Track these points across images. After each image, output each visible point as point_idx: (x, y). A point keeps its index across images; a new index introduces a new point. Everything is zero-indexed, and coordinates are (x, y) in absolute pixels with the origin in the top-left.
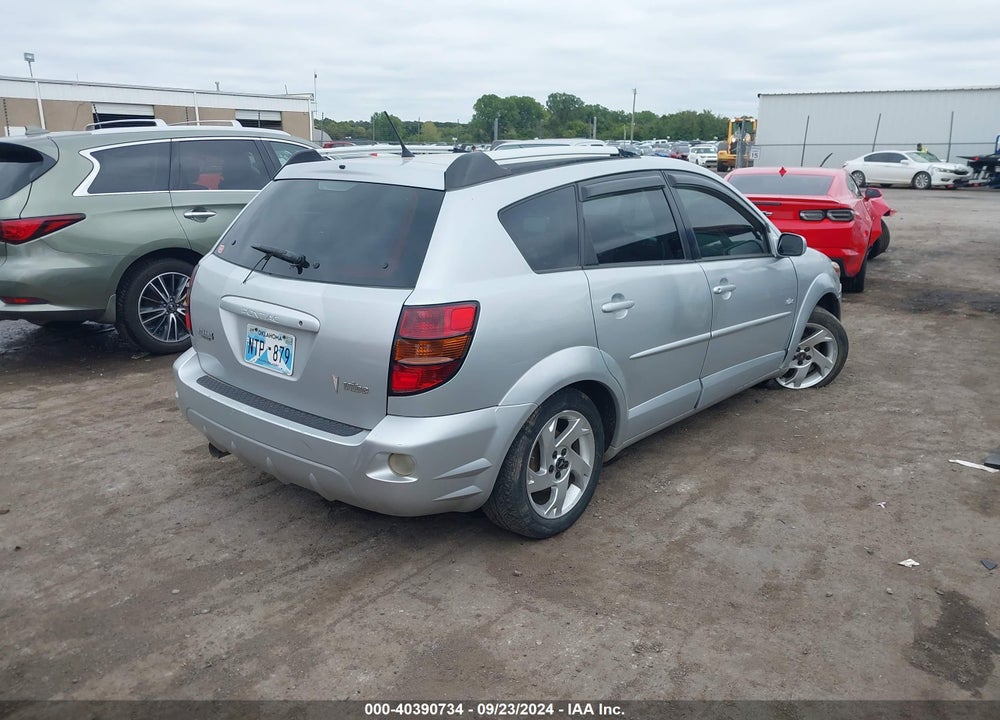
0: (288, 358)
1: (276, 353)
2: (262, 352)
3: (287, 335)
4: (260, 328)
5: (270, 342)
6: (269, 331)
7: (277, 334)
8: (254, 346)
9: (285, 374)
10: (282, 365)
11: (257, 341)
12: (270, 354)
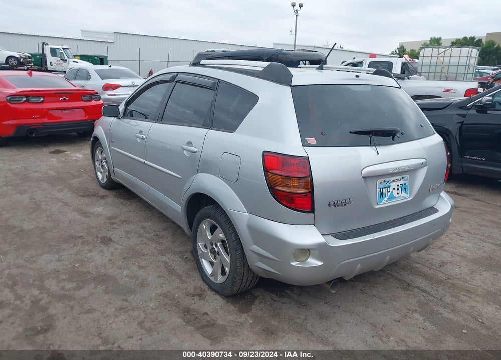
0: (405, 189)
1: (398, 189)
2: (389, 194)
3: (404, 176)
4: (386, 180)
5: (394, 185)
6: (393, 179)
7: (398, 178)
8: (384, 192)
9: (405, 199)
10: (403, 195)
11: (385, 188)
12: (395, 192)
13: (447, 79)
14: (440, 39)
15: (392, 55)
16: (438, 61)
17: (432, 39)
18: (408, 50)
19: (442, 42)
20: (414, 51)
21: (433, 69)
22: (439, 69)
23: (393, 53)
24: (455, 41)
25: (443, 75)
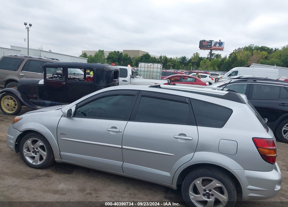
13: (153, 78)
14: (103, 51)
15: (80, 57)
16: (148, 70)
17: (99, 50)
18: (88, 55)
19: (104, 52)
20: (92, 56)
21: (146, 73)
22: (148, 74)
23: (80, 56)
24: (110, 52)
25: (148, 76)
